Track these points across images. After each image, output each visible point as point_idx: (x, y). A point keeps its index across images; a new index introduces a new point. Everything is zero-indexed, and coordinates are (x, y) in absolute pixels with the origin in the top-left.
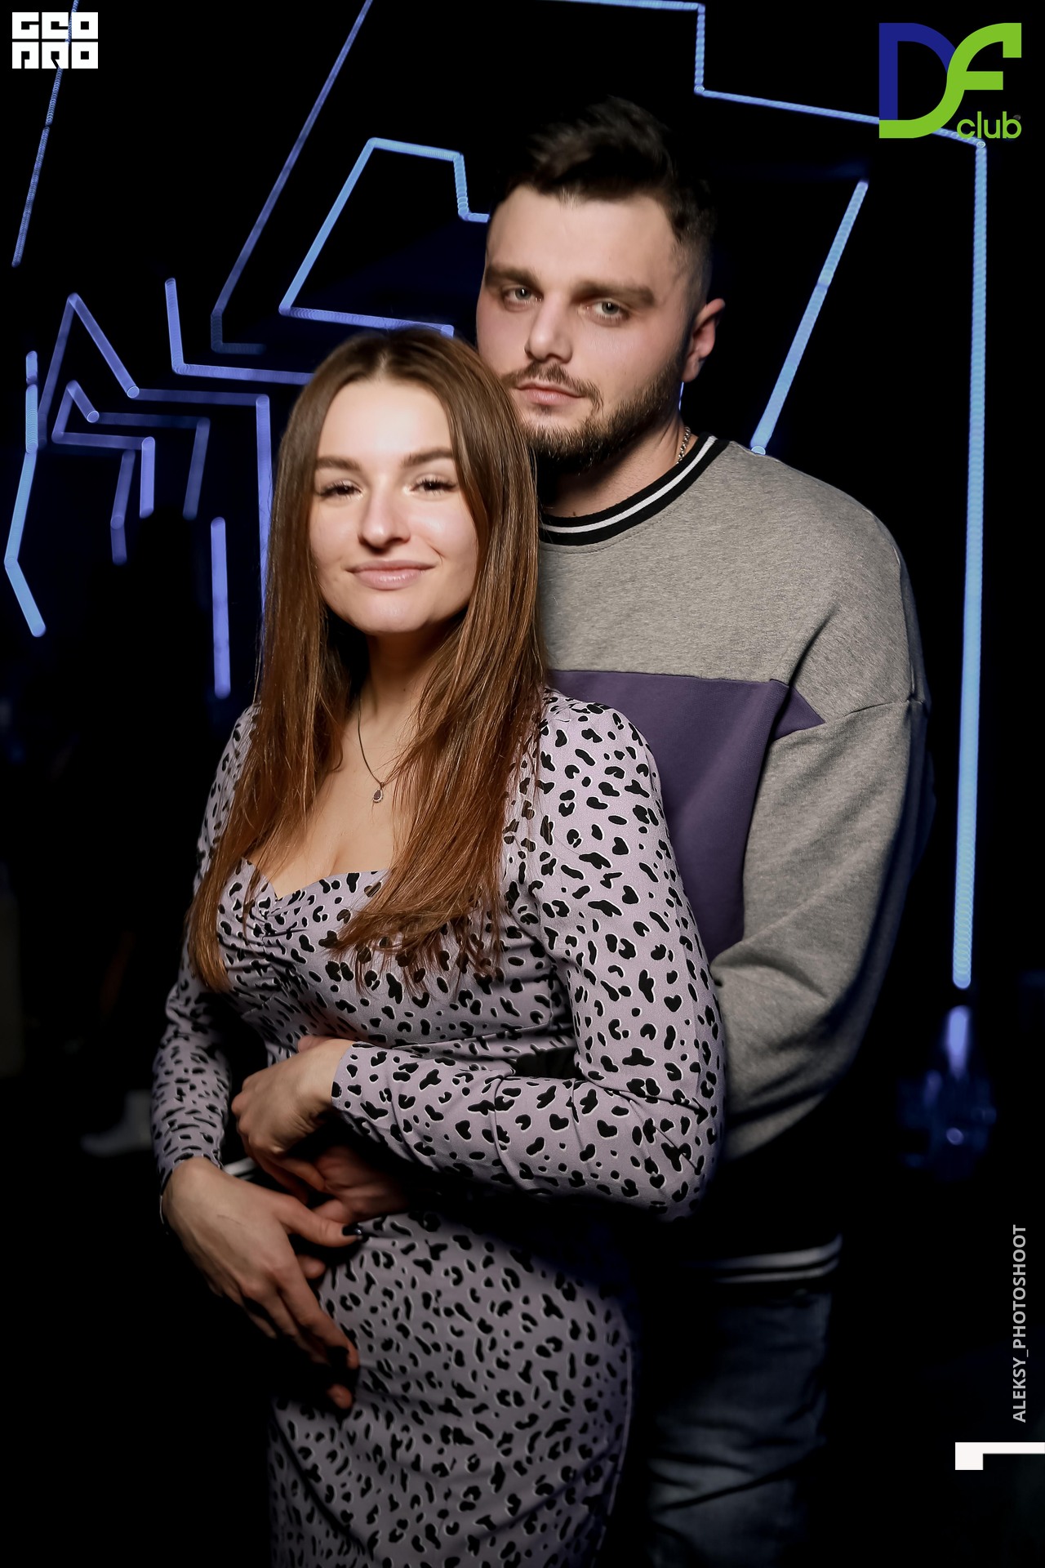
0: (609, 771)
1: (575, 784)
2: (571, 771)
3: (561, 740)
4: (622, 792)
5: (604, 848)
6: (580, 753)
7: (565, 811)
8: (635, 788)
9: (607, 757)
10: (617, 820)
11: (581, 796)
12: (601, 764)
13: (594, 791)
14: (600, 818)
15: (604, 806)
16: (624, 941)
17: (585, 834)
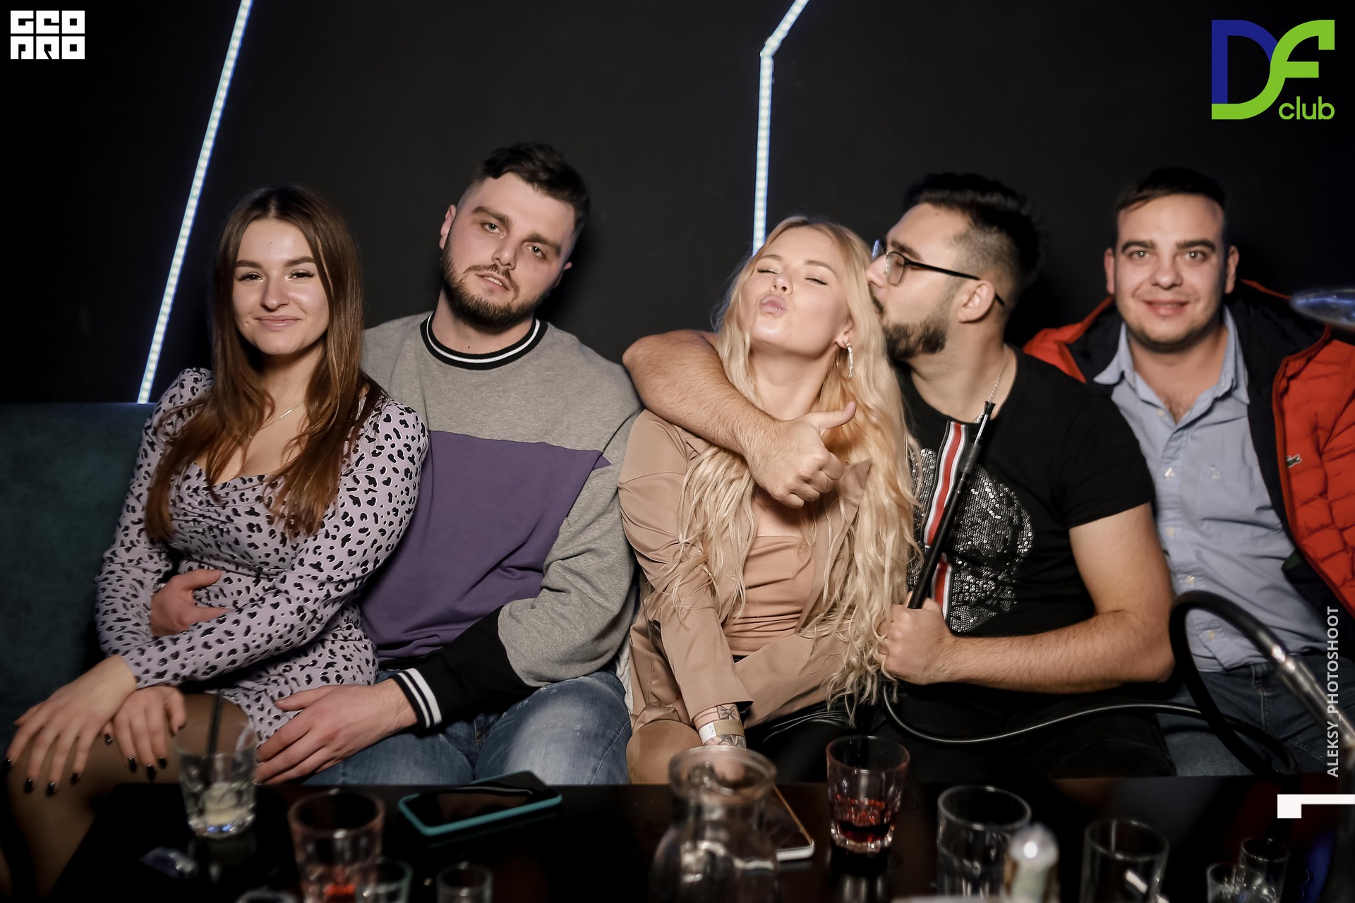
0: (406, 445)
1: (387, 444)
2: (387, 437)
3: (388, 419)
4: (406, 459)
5: (380, 479)
6: (395, 430)
7: (375, 454)
8: (411, 459)
9: (407, 437)
10: (396, 470)
11: (388, 450)
12: (403, 440)
13: (394, 452)
14: (389, 466)
15: (395, 461)
16: (351, 518)
17: (377, 468)
